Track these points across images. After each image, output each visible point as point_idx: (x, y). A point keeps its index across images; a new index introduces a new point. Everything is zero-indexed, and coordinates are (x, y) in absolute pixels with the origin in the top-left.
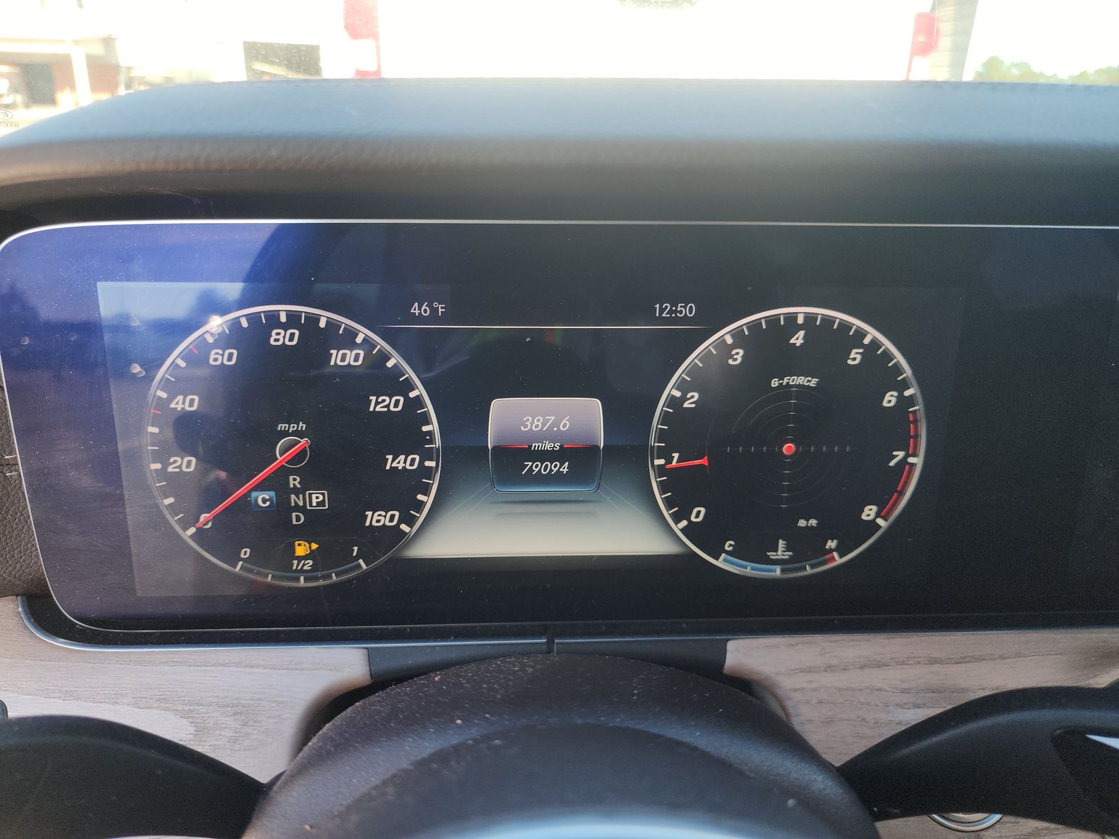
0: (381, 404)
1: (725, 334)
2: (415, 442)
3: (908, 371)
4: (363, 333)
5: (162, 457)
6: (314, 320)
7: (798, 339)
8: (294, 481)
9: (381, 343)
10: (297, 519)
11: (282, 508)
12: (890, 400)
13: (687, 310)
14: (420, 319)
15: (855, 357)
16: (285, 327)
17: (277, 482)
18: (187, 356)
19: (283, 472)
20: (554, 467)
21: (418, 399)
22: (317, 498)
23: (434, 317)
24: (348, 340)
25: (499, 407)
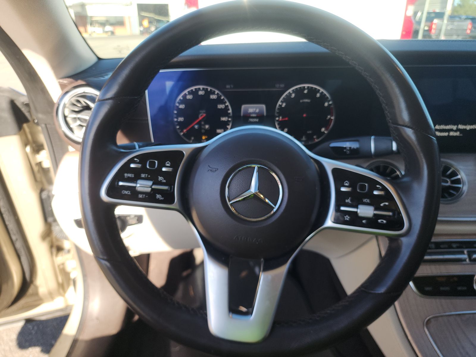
0: (221, 106)
1: (290, 90)
2: (227, 115)
3: (329, 98)
4: (217, 92)
5: (177, 118)
6: (207, 89)
7: (306, 92)
8: (203, 123)
9: (220, 94)
10: (203, 131)
11: (200, 128)
12: (326, 104)
13: (282, 86)
14: (228, 88)
15: (318, 95)
16: (202, 90)
17: (199, 123)
18: (183, 97)
19: (200, 121)
20: (255, 120)
21: (228, 106)
22: (207, 127)
23: (231, 88)
24: (214, 93)
25: (244, 107)
